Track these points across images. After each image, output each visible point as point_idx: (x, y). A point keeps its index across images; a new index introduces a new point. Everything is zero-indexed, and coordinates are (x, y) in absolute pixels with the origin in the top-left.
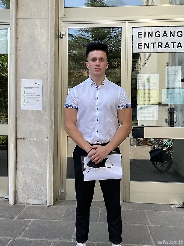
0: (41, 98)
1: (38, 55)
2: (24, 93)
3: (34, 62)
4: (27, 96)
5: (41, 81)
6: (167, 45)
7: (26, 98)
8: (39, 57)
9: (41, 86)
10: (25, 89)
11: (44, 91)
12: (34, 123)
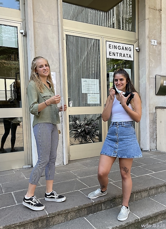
3: (49, 58)
5: (54, 73)
6: (124, 56)
8: (52, 54)
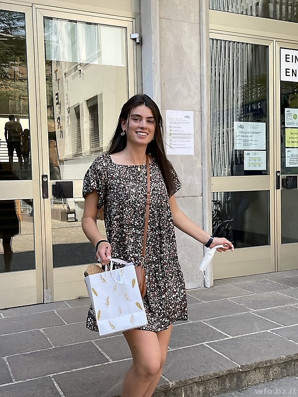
0: (193, 137)
1: (187, 75)
2: (171, 130)
3: (182, 85)
4: (174, 134)
5: (191, 114)
7: (173, 138)
8: (188, 77)
9: (191, 120)
10: (171, 125)
11: (196, 128)
12: (183, 174)
